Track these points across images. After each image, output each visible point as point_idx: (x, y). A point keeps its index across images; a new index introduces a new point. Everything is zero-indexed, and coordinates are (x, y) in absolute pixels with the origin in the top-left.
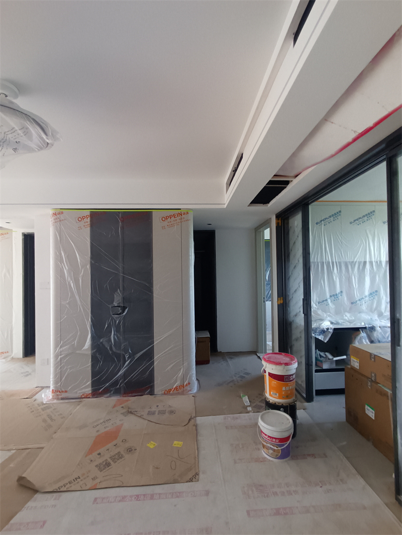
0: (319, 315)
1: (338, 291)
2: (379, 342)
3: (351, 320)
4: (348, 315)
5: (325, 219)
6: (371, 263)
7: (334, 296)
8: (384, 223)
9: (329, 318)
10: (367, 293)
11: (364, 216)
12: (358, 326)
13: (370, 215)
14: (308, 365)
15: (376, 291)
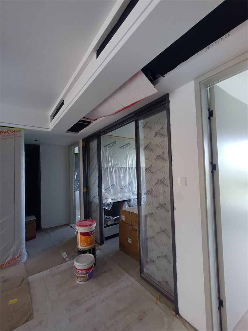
0: (106, 196)
1: (115, 182)
2: (133, 206)
3: (121, 197)
4: (119, 194)
5: (109, 144)
6: (129, 168)
7: (113, 185)
8: (134, 149)
9: (111, 197)
10: (127, 183)
11: (126, 145)
12: (124, 199)
13: (128, 144)
14: (101, 224)
15: (131, 182)
